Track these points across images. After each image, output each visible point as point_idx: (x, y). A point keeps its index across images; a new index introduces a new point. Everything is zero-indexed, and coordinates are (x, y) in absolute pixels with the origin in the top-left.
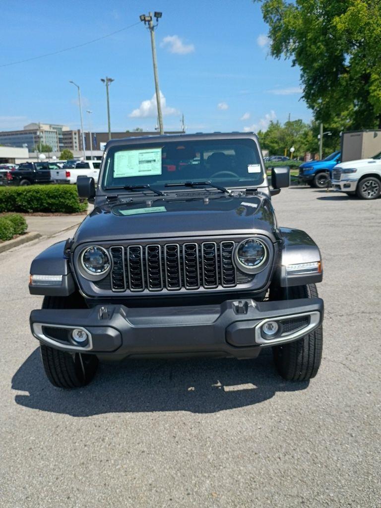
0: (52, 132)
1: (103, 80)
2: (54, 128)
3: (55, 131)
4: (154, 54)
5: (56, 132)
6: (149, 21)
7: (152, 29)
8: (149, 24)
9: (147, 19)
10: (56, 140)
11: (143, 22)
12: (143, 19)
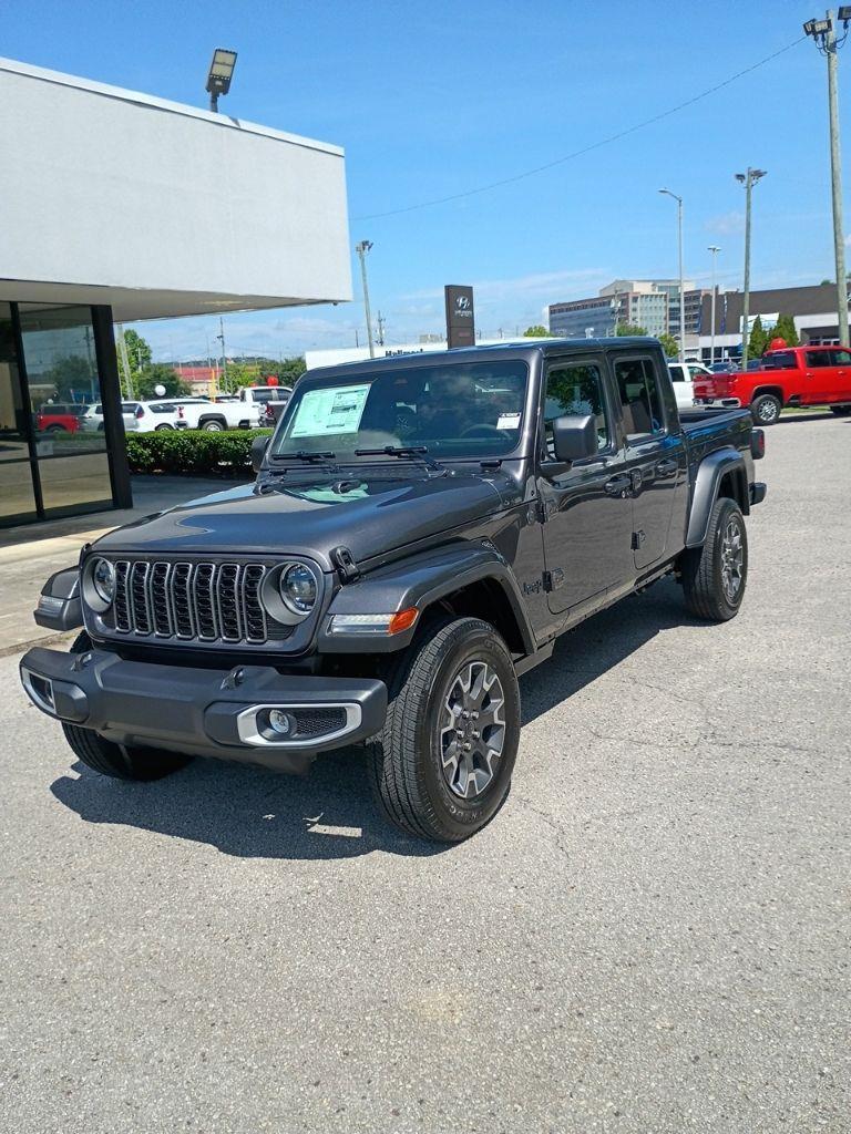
0: (656, 296)
1: (741, 177)
2: (661, 289)
3: (664, 293)
4: (833, 105)
5: (666, 296)
6: (823, 32)
7: (832, 48)
8: (823, 39)
9: (819, 28)
10: (664, 313)
11: (812, 37)
12: (811, 30)
